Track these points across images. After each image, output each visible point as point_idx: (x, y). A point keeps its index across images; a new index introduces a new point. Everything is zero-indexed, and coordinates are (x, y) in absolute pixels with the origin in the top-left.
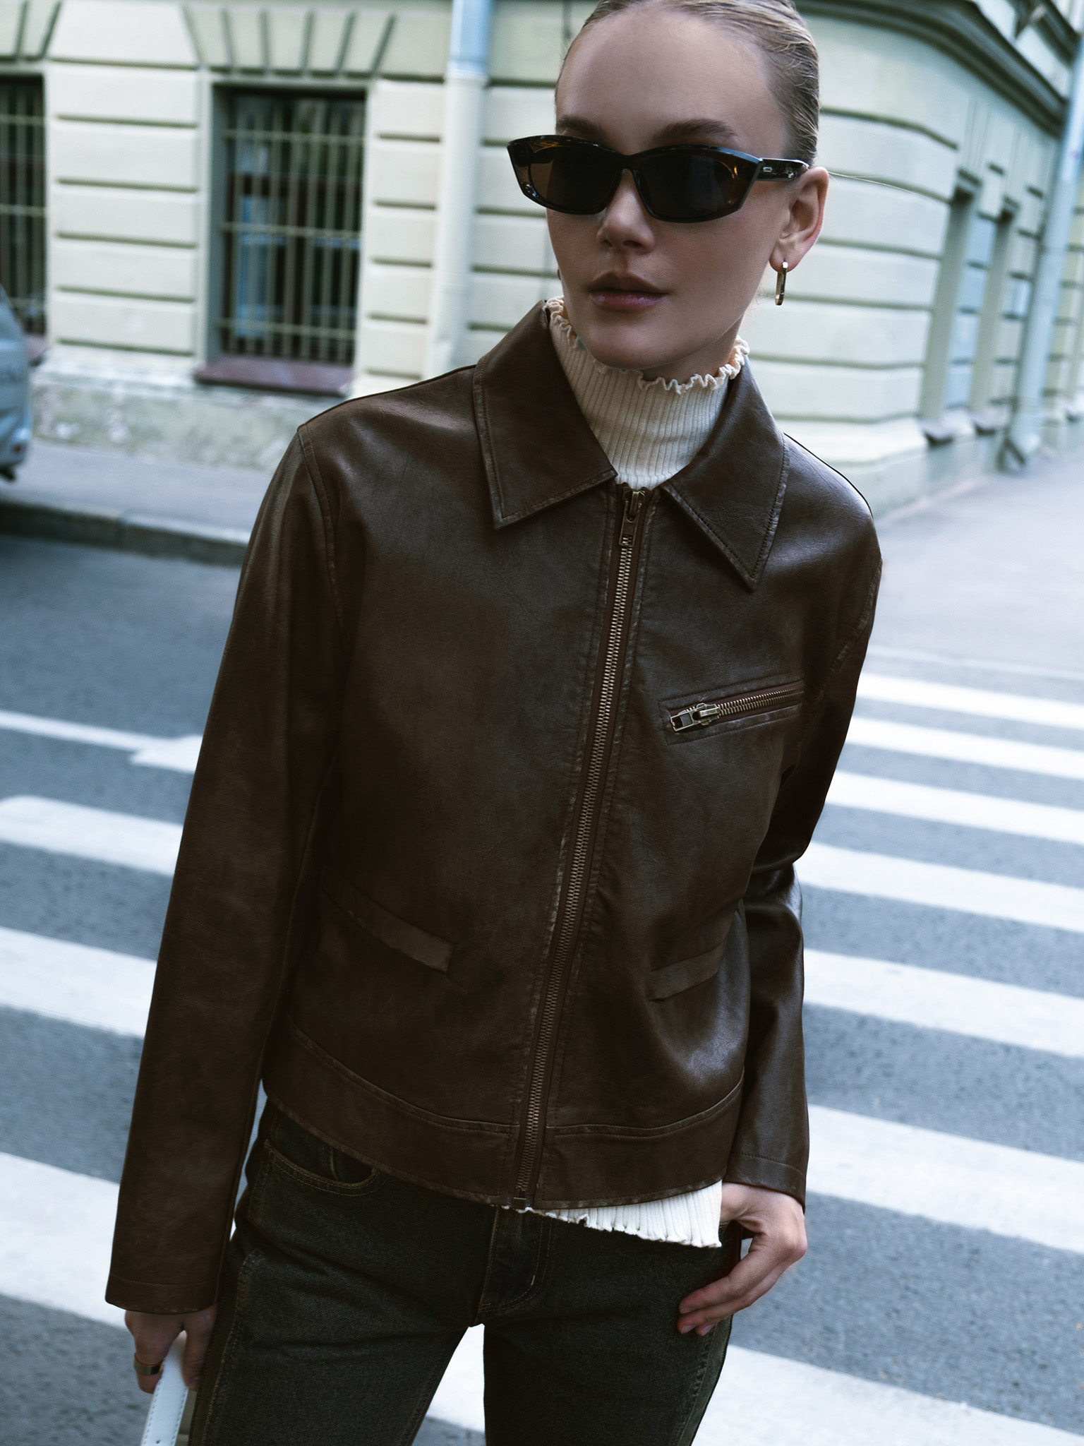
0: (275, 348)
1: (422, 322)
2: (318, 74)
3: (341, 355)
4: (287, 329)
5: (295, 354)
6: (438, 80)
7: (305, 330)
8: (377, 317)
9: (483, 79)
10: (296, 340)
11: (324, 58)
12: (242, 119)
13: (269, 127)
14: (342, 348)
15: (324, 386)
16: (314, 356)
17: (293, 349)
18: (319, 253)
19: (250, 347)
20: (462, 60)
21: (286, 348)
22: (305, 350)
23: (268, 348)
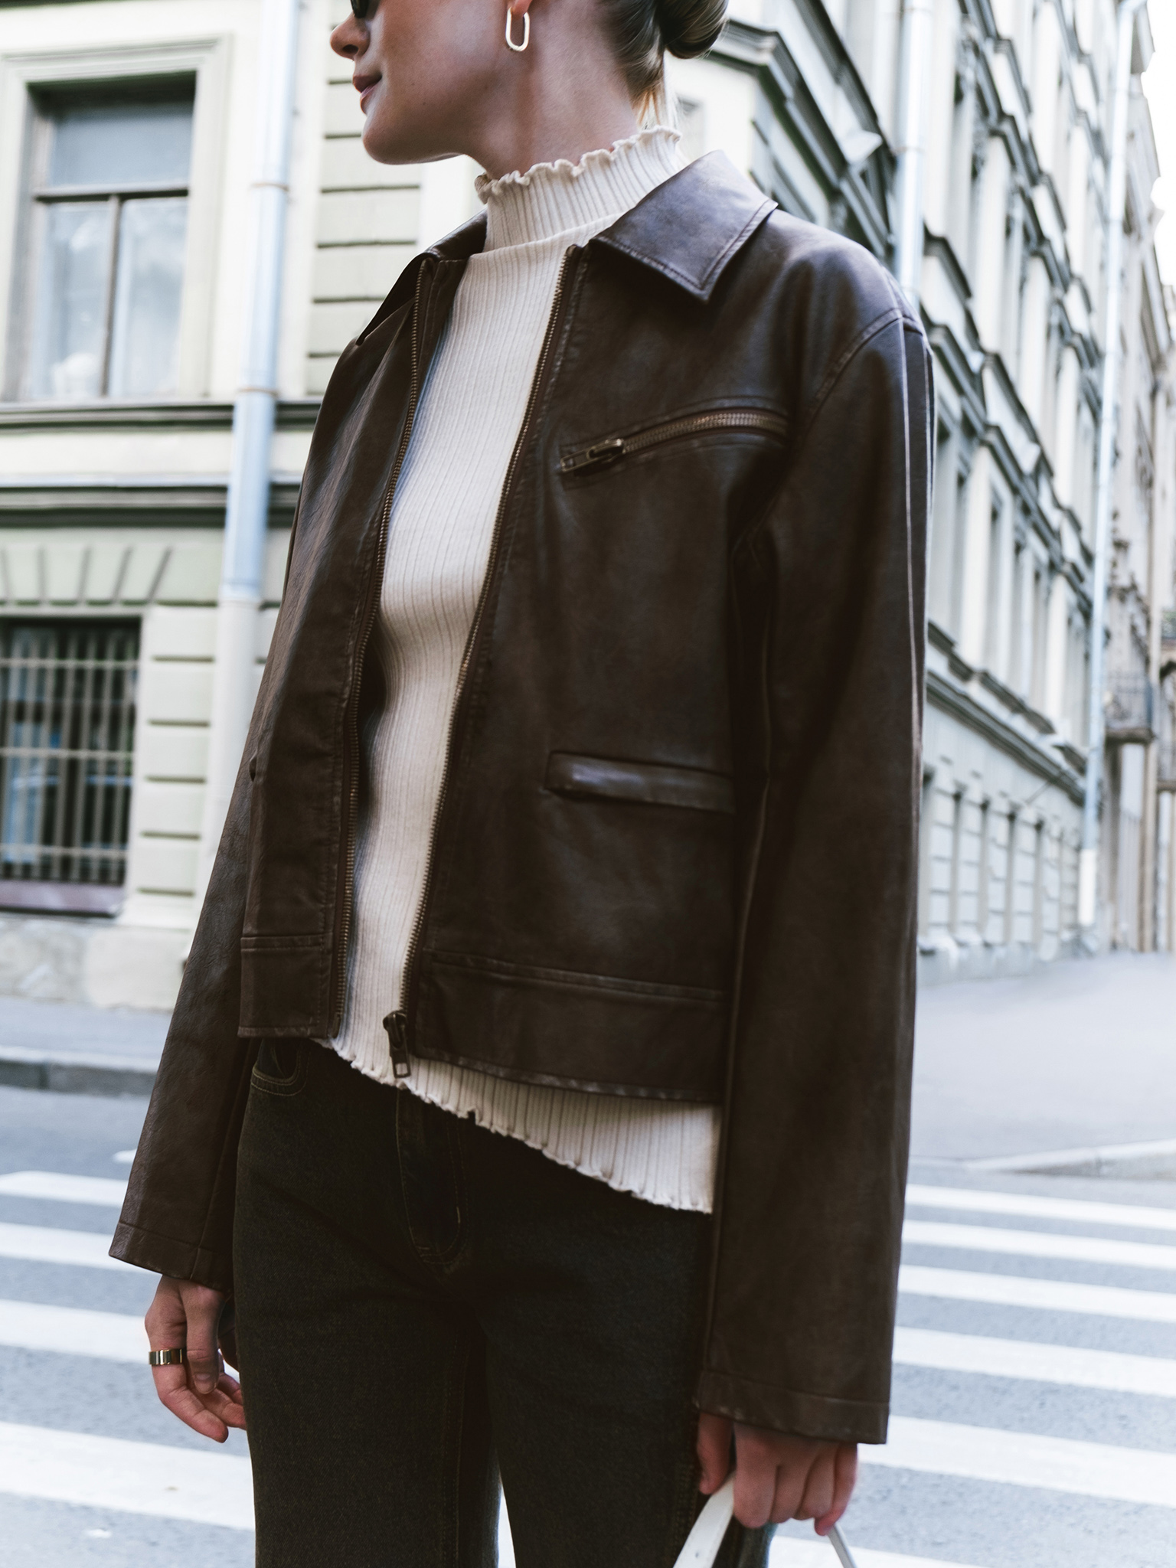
0: (44, 872)
1: (195, 837)
2: (94, 603)
3: (114, 877)
4: (56, 851)
5: (65, 877)
6: (212, 604)
7: (76, 852)
8: (150, 835)
9: (258, 600)
10: (66, 862)
11: (100, 587)
12: (17, 649)
13: (43, 655)
14: (114, 867)
15: (95, 907)
16: (85, 878)
17: (64, 872)
18: (91, 791)
19: (18, 872)
20: (235, 583)
21: (56, 872)
22: (75, 873)
23: (36, 872)
